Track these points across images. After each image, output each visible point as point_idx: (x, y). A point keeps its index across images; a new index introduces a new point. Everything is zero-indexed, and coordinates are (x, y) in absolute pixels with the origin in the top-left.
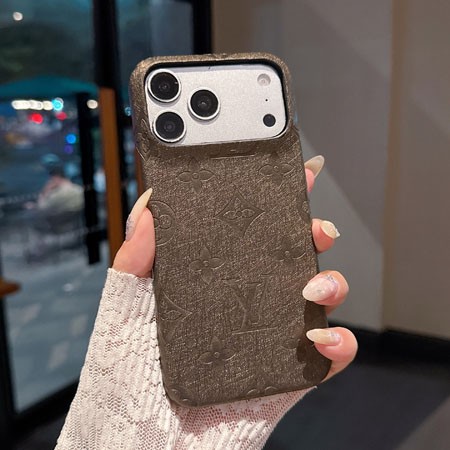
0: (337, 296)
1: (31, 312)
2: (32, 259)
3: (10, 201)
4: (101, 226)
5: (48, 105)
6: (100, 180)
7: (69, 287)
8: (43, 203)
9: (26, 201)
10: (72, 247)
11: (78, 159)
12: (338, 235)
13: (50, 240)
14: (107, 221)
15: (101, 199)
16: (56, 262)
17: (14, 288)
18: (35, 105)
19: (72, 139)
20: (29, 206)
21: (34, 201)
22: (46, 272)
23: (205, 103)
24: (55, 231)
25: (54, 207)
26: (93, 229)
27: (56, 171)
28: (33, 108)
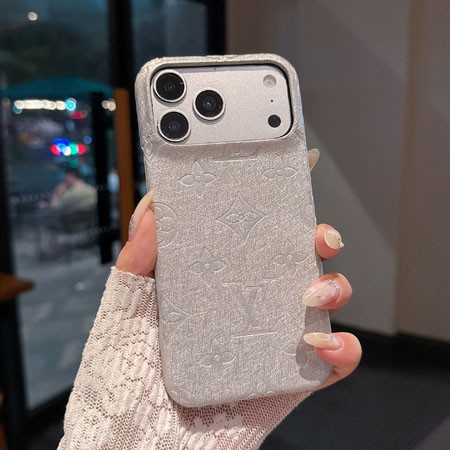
0: (338, 300)
1: (44, 310)
2: (43, 258)
3: (24, 199)
4: (114, 226)
5: (61, 105)
6: (114, 180)
7: (81, 286)
8: (56, 203)
10: (84, 247)
11: (91, 160)
13: (62, 239)
14: (119, 222)
15: (114, 199)
16: (68, 261)
17: (28, 286)
18: (48, 105)
20: (42, 205)
21: (47, 200)
22: (58, 271)
23: (210, 104)
24: (68, 230)
28: (46, 108)
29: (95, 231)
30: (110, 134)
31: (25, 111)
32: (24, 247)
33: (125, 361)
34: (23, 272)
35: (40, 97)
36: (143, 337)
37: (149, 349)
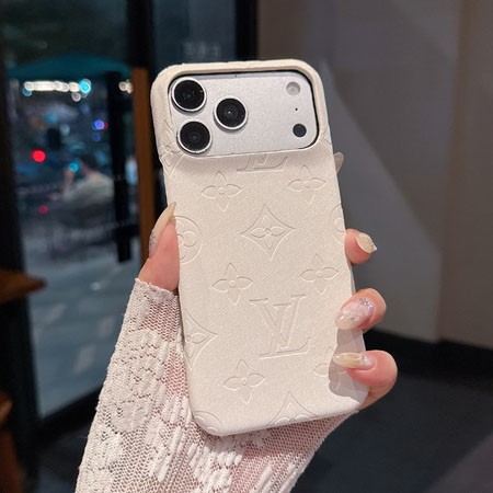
1: (55, 312)
2: (56, 255)
3: (34, 190)
5: (74, 87)
6: (131, 167)
7: (97, 286)
9: (51, 192)
10: (99, 243)
11: (107, 148)
12: (375, 248)
13: (76, 235)
14: (138, 216)
15: (132, 192)
16: (82, 258)
17: (39, 285)
18: (61, 87)
19: (100, 125)
20: (55, 197)
21: (59, 191)
22: (72, 269)
23: (232, 113)
24: (82, 225)
25: (81, 198)
26: (123, 224)
28: (58, 89)
29: (111, 226)
30: (128, 118)
31: (34, 92)
32: (34, 243)
33: (132, 376)
34: (34, 270)
35: (52, 78)
36: (151, 350)
37: (158, 364)
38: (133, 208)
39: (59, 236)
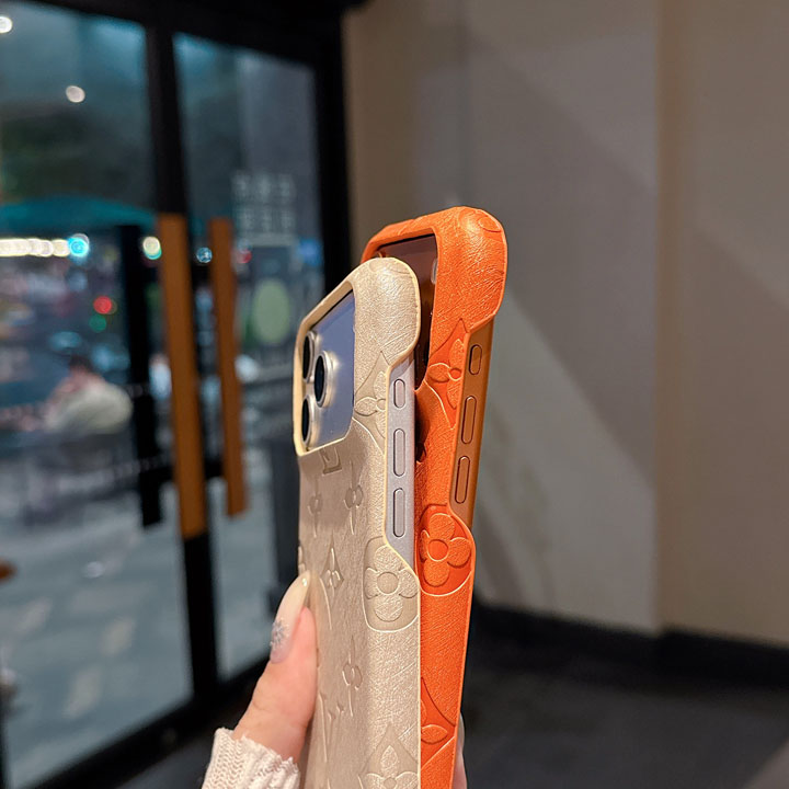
2: (35, 520)
5: (59, 248)
13: (66, 484)
18: (39, 248)
20: (29, 424)
25: (73, 426)
27: (79, 362)
28: (35, 254)
29: (131, 469)
38: (165, 437)
39: (36, 488)
